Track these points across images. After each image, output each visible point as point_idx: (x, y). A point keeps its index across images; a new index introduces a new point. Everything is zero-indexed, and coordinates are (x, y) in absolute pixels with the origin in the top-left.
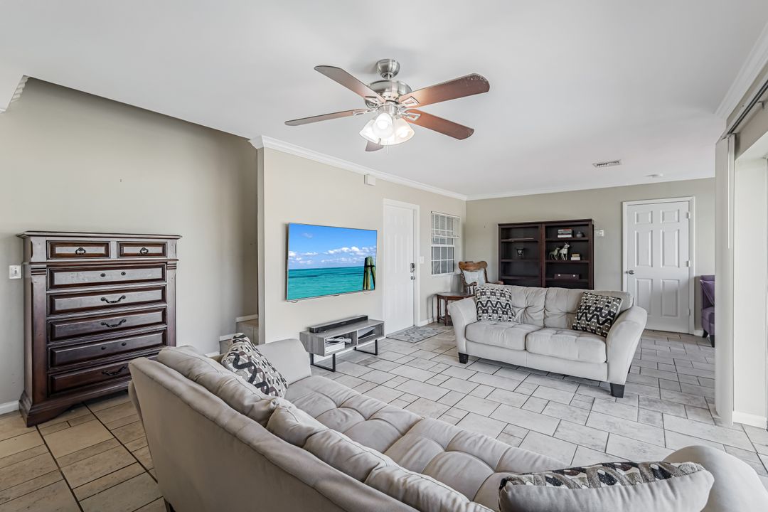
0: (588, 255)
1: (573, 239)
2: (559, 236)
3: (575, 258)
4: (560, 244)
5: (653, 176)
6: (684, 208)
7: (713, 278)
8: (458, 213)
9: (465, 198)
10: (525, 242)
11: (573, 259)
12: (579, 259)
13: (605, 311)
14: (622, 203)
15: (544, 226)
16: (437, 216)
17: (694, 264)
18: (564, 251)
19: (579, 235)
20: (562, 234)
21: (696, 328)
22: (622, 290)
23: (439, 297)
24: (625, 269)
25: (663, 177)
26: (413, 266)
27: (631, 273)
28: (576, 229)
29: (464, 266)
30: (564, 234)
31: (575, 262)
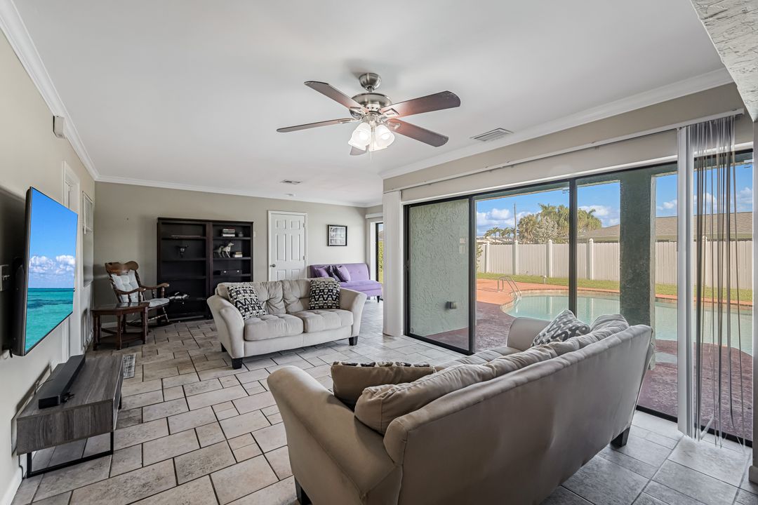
1: (237, 238)
2: (224, 235)
5: (290, 195)
11: (236, 256)
12: (241, 256)
18: (228, 249)
20: (227, 233)
24: (270, 264)
27: (274, 266)
30: (228, 234)
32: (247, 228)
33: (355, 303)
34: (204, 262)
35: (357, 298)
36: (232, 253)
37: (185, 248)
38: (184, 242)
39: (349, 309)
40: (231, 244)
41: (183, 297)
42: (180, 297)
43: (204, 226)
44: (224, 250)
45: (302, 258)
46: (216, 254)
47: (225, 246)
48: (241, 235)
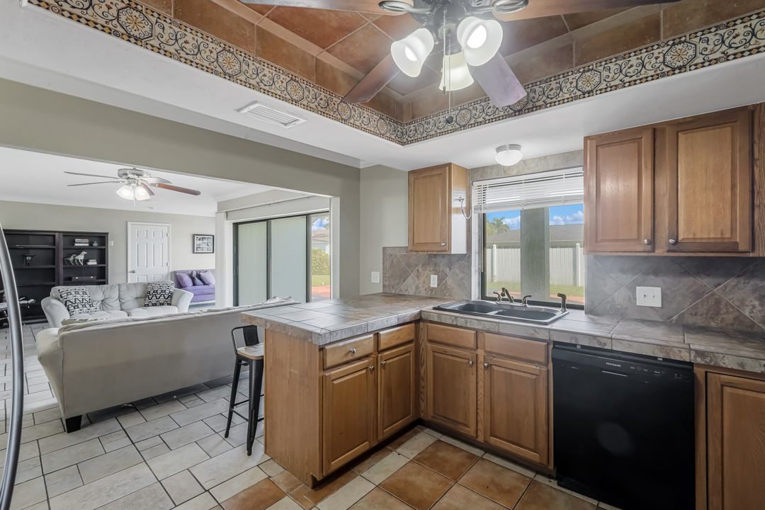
11: (89, 263)
14: (127, 223)
20: (80, 243)
22: (127, 281)
24: (129, 270)
27: (133, 272)
32: (102, 238)
33: (180, 300)
34: (53, 270)
35: (183, 296)
36: (86, 261)
37: (32, 256)
38: (31, 251)
39: (176, 305)
40: (84, 253)
41: (29, 302)
42: (26, 302)
43: (54, 236)
44: (77, 258)
45: (165, 265)
46: (66, 262)
48: (95, 244)
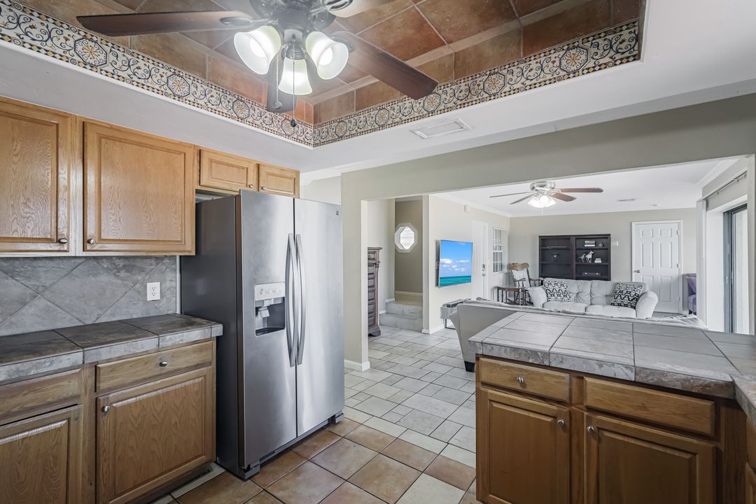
0: (607, 259)
1: (596, 248)
2: (586, 246)
3: (598, 261)
4: (586, 251)
5: (655, 205)
6: (675, 227)
7: (695, 275)
8: (505, 227)
9: (510, 216)
10: (558, 249)
12: (601, 262)
13: (633, 293)
15: (574, 238)
16: (496, 230)
17: (682, 266)
18: (589, 256)
19: (600, 245)
21: (684, 309)
23: (499, 288)
25: (660, 206)
26: (484, 266)
28: (598, 240)
29: (512, 267)
30: (589, 244)
31: (598, 264)
47: (587, 254)
